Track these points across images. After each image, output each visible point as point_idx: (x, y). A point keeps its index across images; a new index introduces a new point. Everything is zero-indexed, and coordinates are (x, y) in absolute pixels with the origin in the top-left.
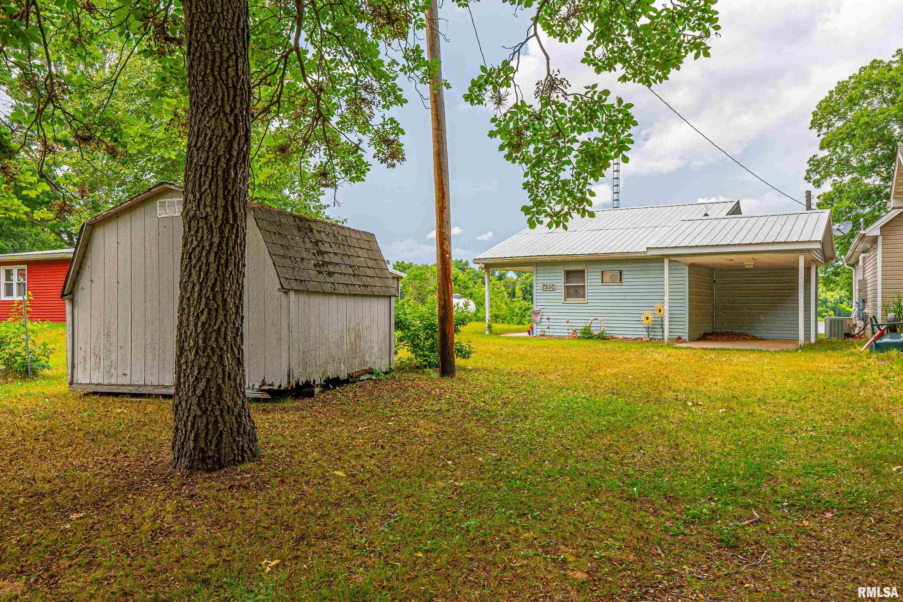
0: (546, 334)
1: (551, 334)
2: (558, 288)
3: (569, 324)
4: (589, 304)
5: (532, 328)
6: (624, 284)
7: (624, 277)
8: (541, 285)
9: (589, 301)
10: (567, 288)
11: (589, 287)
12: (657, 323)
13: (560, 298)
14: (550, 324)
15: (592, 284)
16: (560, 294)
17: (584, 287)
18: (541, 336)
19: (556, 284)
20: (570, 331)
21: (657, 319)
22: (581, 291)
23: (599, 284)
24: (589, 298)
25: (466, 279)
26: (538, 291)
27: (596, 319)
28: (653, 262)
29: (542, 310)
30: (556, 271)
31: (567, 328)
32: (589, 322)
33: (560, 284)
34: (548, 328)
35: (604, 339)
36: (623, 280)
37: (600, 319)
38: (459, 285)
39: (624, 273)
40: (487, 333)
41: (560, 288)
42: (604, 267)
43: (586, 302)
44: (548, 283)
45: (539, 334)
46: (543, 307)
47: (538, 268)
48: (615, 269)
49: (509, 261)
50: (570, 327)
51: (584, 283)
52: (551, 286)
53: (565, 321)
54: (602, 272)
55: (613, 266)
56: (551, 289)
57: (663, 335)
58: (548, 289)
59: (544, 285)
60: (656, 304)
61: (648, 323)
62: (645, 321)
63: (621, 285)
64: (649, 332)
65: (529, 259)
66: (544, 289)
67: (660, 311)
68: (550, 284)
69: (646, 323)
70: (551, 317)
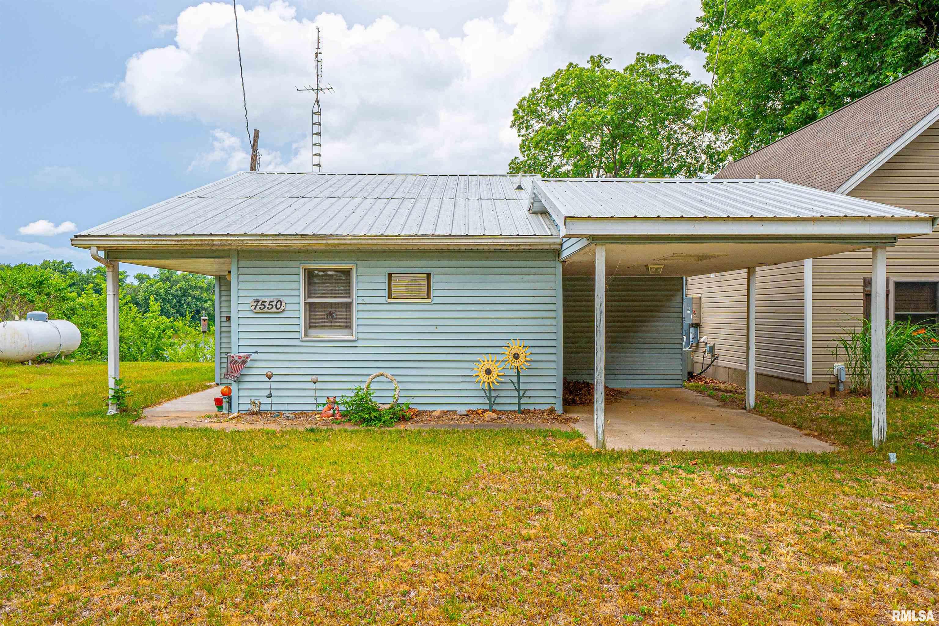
0: (263, 408)
1: (275, 408)
2: (289, 307)
3: (318, 386)
4: (360, 343)
5: (227, 394)
6: (436, 300)
7: (433, 286)
8: (251, 300)
9: (361, 336)
10: (311, 307)
11: (360, 308)
12: (507, 379)
13: (296, 328)
14: (274, 386)
15: (367, 300)
16: (295, 321)
17: (348, 305)
18: (252, 413)
19: (284, 299)
20: (320, 401)
21: (507, 372)
22: (340, 313)
23: (383, 300)
24: (361, 329)
25: (63, 285)
26: (241, 314)
27: (382, 375)
28: (498, 258)
29: (253, 357)
30: (285, 270)
31: (313, 393)
32: (368, 379)
33: (296, 300)
34: (270, 396)
35: (403, 419)
36: (434, 293)
37: (388, 373)
38: (48, 295)
39: (434, 279)
40: (112, 410)
41: (296, 307)
42: (395, 266)
43: (354, 337)
44: (268, 295)
45: (244, 408)
46: (254, 350)
47: (242, 263)
48: (417, 270)
49: (173, 243)
50: (319, 393)
51: (349, 297)
52: (274, 304)
53: (309, 379)
54: (390, 275)
55: (412, 264)
56: (274, 310)
57: (519, 404)
58: (266, 310)
59: (257, 301)
60: (506, 343)
61: (490, 380)
62: (485, 378)
63: (429, 304)
64: (493, 399)
65: (224, 242)
66: (258, 310)
67: (516, 356)
68: (272, 299)
69: (487, 380)
70: (275, 371)
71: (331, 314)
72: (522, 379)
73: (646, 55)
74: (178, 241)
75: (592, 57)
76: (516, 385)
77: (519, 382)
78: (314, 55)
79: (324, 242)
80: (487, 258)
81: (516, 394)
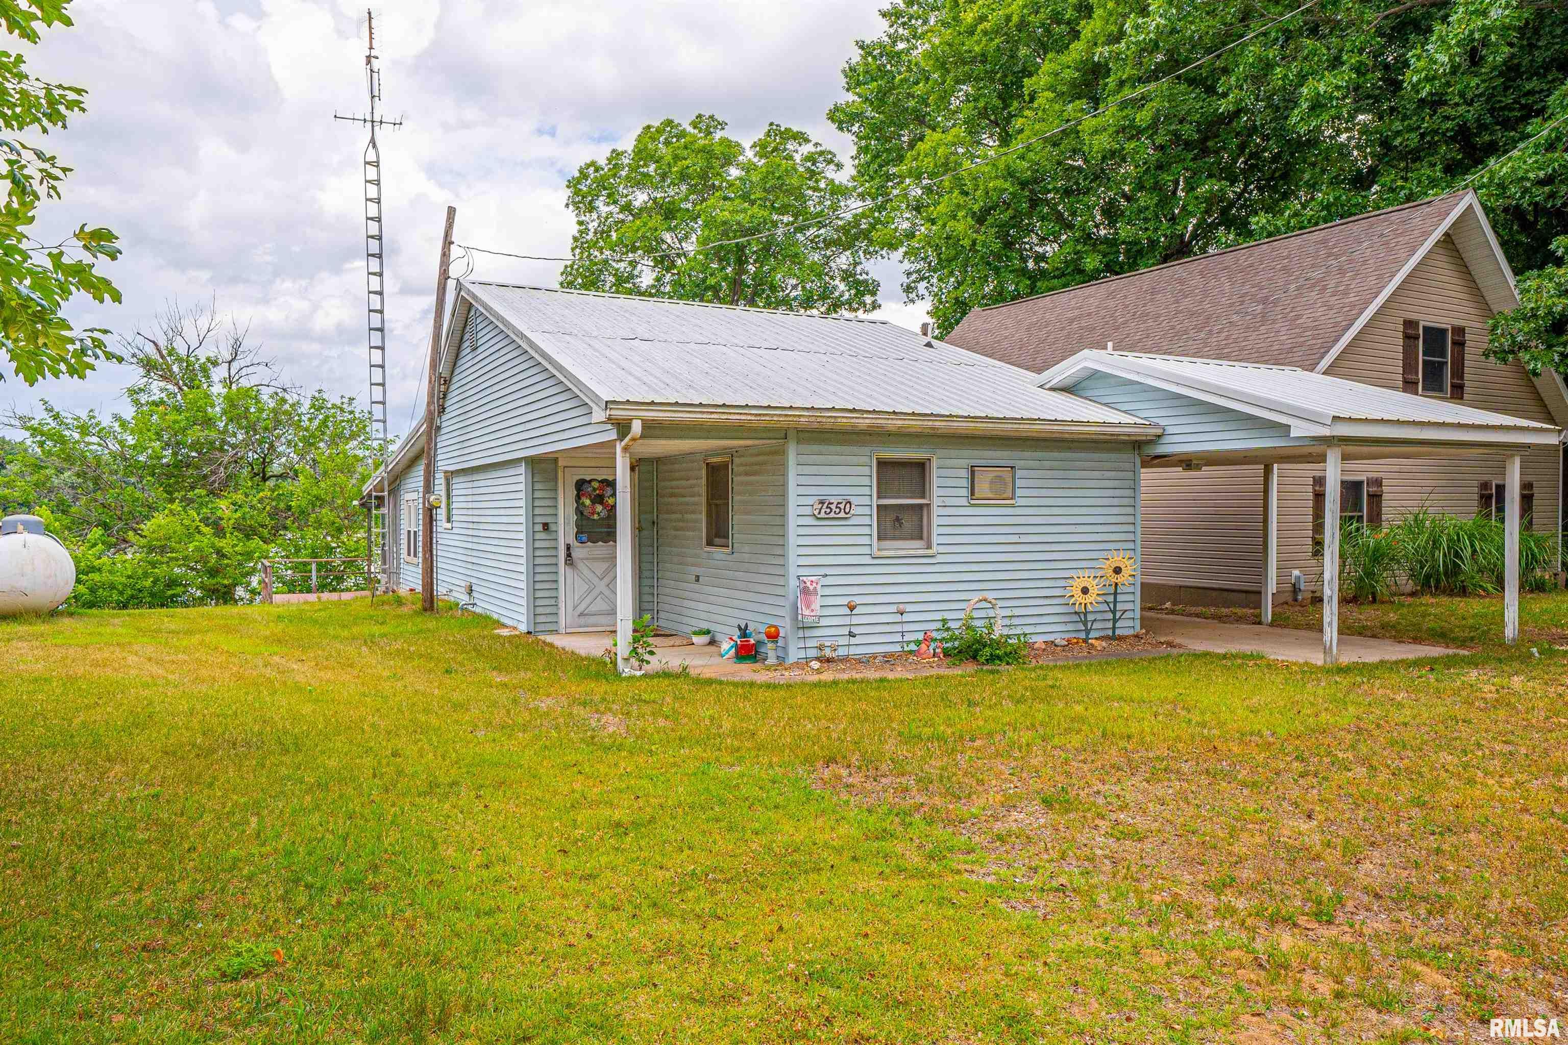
0: (842, 651)
1: (857, 651)
2: (859, 510)
3: (906, 617)
4: (943, 559)
5: (775, 636)
6: (1022, 502)
7: (1018, 483)
8: (814, 501)
9: (942, 549)
10: (883, 511)
11: (941, 511)
12: (1104, 599)
13: (867, 540)
14: (856, 620)
15: (949, 501)
16: (868, 530)
17: (927, 508)
18: (827, 660)
19: (854, 500)
21: (1105, 590)
22: (909, 521)
23: (964, 502)
24: (944, 540)
26: (801, 521)
27: (984, 599)
29: (821, 581)
30: (855, 459)
31: (899, 628)
32: (967, 606)
33: (866, 500)
34: (850, 635)
36: (1020, 493)
37: (989, 597)
39: (1019, 474)
41: (867, 510)
42: (980, 456)
43: (935, 551)
44: (835, 494)
45: (811, 654)
46: (819, 571)
47: (801, 448)
48: (1002, 463)
49: (749, 418)
50: (907, 627)
51: (923, 497)
52: (842, 506)
53: (893, 608)
54: (972, 470)
55: (999, 454)
56: (842, 515)
57: (1114, 628)
58: (832, 515)
59: (822, 502)
60: (1105, 554)
61: (1088, 601)
62: (1079, 598)
63: (1013, 506)
64: (1089, 625)
65: (813, 419)
66: (823, 515)
67: (1118, 570)
68: (839, 499)
69: (1083, 601)
70: (858, 600)
71: (898, 519)
72: (1119, 598)
73: (783, 129)
74: (756, 415)
75: (699, 116)
76: (1112, 606)
77: (1115, 602)
78: (364, 60)
79: (930, 423)
80: (1070, 449)
81: (1111, 616)
